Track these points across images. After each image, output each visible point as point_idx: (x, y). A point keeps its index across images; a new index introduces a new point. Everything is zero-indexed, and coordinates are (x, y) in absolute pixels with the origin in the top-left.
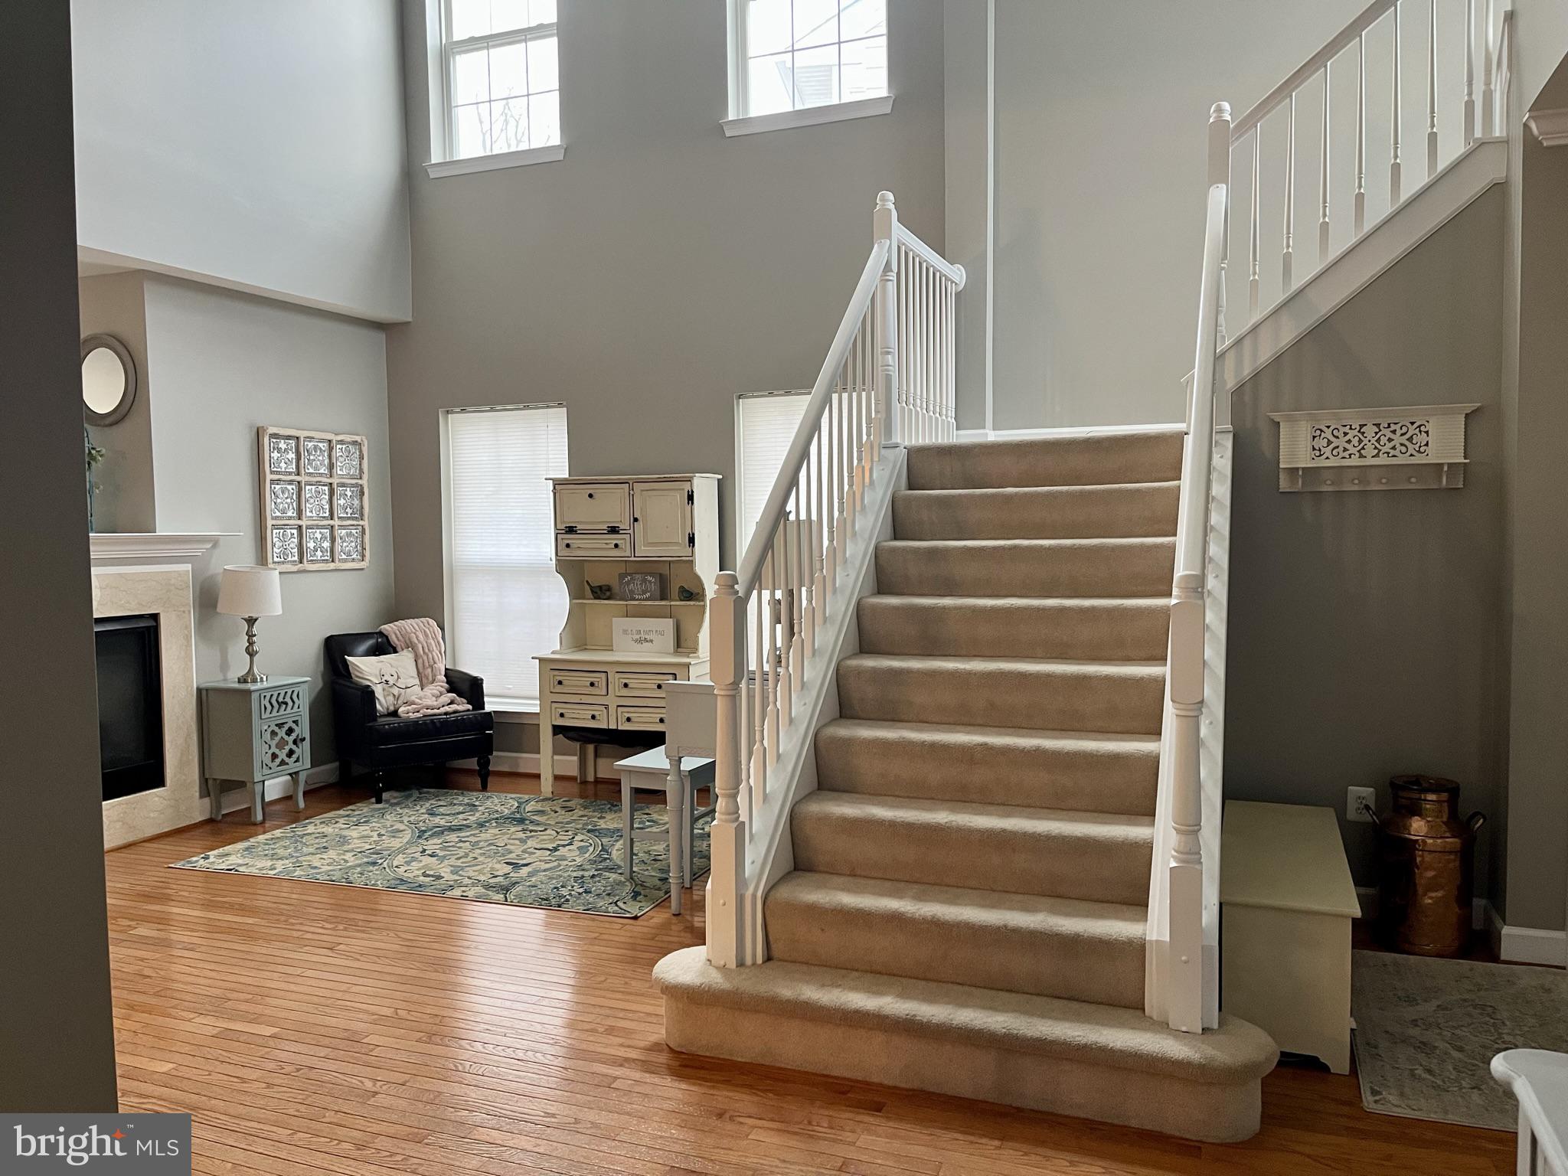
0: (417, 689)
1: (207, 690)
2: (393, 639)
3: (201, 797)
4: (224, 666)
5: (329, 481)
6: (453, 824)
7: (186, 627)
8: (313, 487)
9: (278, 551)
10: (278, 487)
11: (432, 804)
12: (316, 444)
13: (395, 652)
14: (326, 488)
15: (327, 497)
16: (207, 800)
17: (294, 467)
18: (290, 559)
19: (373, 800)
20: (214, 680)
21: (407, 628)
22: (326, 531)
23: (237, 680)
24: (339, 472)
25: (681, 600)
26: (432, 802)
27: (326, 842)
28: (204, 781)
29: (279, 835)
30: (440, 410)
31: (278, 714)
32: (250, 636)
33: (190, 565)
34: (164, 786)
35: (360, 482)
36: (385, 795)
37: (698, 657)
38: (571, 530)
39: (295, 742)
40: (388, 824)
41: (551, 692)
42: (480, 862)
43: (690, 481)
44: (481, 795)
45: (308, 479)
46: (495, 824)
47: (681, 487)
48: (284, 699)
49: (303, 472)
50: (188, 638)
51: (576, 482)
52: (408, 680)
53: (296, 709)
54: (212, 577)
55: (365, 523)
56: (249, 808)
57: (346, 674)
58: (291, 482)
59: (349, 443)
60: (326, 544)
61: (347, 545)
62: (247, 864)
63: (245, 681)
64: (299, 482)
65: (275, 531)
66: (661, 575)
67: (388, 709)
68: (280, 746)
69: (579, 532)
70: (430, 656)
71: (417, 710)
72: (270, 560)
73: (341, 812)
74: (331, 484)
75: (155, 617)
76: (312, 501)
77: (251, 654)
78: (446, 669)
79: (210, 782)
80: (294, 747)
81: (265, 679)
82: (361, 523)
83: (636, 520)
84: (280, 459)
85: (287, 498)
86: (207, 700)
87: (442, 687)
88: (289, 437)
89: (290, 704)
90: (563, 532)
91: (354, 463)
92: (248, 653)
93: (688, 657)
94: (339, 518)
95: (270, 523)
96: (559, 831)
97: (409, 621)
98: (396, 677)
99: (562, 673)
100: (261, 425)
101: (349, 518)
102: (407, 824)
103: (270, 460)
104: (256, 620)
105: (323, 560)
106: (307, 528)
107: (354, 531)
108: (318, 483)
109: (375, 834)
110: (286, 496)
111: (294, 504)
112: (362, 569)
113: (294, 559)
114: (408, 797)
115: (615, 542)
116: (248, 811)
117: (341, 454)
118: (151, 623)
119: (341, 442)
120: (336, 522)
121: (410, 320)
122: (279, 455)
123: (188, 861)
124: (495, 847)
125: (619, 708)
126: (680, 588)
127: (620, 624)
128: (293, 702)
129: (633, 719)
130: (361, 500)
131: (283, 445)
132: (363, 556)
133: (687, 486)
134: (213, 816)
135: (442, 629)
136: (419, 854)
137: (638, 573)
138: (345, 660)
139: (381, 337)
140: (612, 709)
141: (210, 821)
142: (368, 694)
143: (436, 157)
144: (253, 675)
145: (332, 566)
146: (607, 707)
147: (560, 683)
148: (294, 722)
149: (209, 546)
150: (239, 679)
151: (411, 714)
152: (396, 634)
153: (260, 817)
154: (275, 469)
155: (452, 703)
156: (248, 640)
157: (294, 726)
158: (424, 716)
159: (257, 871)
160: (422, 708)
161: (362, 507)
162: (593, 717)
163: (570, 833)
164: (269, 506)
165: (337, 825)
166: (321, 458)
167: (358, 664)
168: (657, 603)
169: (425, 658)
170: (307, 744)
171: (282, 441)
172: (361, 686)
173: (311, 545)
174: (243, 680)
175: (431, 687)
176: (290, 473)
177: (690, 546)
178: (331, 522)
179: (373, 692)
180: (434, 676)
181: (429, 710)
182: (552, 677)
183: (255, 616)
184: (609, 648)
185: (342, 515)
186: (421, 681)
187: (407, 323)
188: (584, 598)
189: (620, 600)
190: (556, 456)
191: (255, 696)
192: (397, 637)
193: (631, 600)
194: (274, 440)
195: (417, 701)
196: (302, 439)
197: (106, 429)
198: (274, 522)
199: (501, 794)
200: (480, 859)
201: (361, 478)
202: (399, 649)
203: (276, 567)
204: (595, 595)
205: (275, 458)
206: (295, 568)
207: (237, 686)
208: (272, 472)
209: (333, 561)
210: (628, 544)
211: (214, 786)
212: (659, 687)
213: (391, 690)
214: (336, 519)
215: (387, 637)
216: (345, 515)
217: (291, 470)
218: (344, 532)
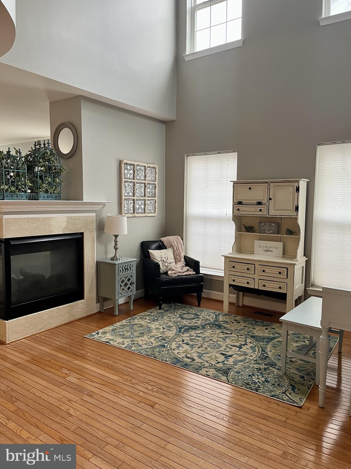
0: (174, 264)
1: (100, 262)
2: (165, 243)
3: (97, 303)
4: (106, 253)
5: (144, 182)
6: (191, 325)
7: (93, 238)
8: (139, 184)
9: (126, 209)
10: (126, 184)
11: (181, 312)
12: (140, 167)
13: (166, 248)
14: (143, 185)
15: (143, 188)
16: (99, 304)
17: (132, 176)
18: (130, 212)
19: (158, 307)
20: (102, 259)
21: (170, 239)
22: (143, 201)
23: (110, 258)
24: (148, 179)
25: (287, 234)
26: (180, 311)
27: (143, 330)
28: (98, 296)
29: (124, 323)
30: (185, 155)
31: (125, 273)
32: (116, 242)
33: (95, 214)
34: (84, 299)
35: (155, 183)
36: (163, 306)
37: (297, 261)
38: (240, 203)
39: (130, 284)
40: (166, 321)
41: (229, 271)
42: (208, 351)
43: (298, 182)
44: (199, 309)
45: (137, 181)
46: (209, 327)
47: (293, 185)
48: (127, 267)
49: (136, 179)
50: (93, 242)
51: (245, 183)
52: (171, 260)
53: (131, 271)
54: (103, 218)
55: (156, 199)
56: (114, 307)
57: (148, 256)
58: (131, 182)
59: (151, 167)
60: (143, 207)
61: (149, 207)
62: (113, 339)
63: (113, 260)
64: (134, 182)
65: (125, 201)
66: (278, 223)
67: (164, 271)
68: (125, 285)
69: (243, 204)
70: (179, 250)
71: (175, 273)
72: (123, 212)
73: (146, 313)
74: (145, 183)
75: (82, 234)
76: (138, 190)
77: (116, 249)
78: (184, 256)
79: (100, 297)
80: (130, 286)
81: (120, 259)
82: (155, 198)
83: (270, 199)
84: (128, 173)
85: (130, 188)
86: (100, 266)
87: (183, 263)
88: (131, 165)
89: (129, 269)
90: (237, 204)
91: (153, 175)
92: (115, 248)
93: (292, 260)
94: (148, 196)
95: (123, 198)
96: (238, 335)
97: (171, 237)
98: (166, 259)
99: (234, 263)
100: (121, 159)
101: (151, 197)
102: (173, 323)
103: (124, 173)
104: (118, 236)
105: (142, 213)
106: (136, 200)
107: (152, 202)
108: (141, 183)
109: (161, 327)
110: (129, 188)
111: (132, 191)
112: (155, 216)
113: (131, 212)
114: (171, 307)
115: (260, 208)
116: (113, 309)
117: (149, 172)
118: (80, 236)
119: (149, 167)
120: (146, 198)
121: (175, 119)
122: (127, 171)
123: (91, 335)
124: (212, 342)
125: (260, 280)
126: (287, 229)
127: (257, 243)
128: (131, 269)
129: (266, 286)
130: (155, 189)
131: (129, 168)
132: (155, 211)
133: (296, 184)
134: (101, 311)
135: (183, 240)
136: (181, 342)
137: (267, 222)
138: (148, 251)
139: (163, 127)
140: (256, 281)
141: (99, 312)
142: (157, 265)
143: (188, 52)
144: (116, 257)
145: (144, 215)
146: (254, 279)
147: (234, 267)
148: (130, 276)
149: (102, 206)
150: (111, 258)
151: (173, 275)
152: (166, 242)
153: (117, 313)
154: (126, 177)
155: (188, 270)
156: (115, 243)
157: (130, 278)
158: (178, 276)
159: (117, 344)
160: (177, 272)
161: (155, 193)
162: (248, 283)
163: (243, 337)
164: (123, 191)
165: (146, 320)
166: (142, 173)
167: (153, 253)
168: (276, 235)
169: (177, 252)
170: (135, 284)
171: (129, 166)
172: (155, 262)
173: (137, 207)
174: (112, 259)
175: (179, 263)
176: (131, 179)
177: (296, 211)
178: (145, 198)
179: (159, 265)
180: (180, 259)
181: (180, 274)
182: (230, 264)
183: (117, 234)
184: (252, 253)
185: (148, 195)
186: (175, 260)
187: (174, 121)
188: (241, 231)
189: (259, 233)
190: (231, 173)
191: (117, 266)
192: (167, 243)
193: (263, 233)
194: (126, 166)
195: (175, 269)
196: (136, 165)
197: (67, 160)
198: (125, 198)
199: (207, 310)
200: (208, 349)
201: (155, 181)
202: (167, 247)
203: (125, 215)
204: (247, 230)
205: (126, 173)
206: (131, 216)
207: (110, 261)
208: (125, 178)
209: (145, 213)
210: (266, 210)
211: (101, 299)
212: (280, 273)
213: (164, 264)
214: (146, 197)
215: (163, 243)
216: (149, 196)
217: (131, 177)
218: (149, 202)
